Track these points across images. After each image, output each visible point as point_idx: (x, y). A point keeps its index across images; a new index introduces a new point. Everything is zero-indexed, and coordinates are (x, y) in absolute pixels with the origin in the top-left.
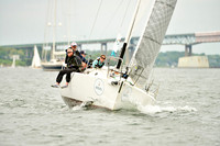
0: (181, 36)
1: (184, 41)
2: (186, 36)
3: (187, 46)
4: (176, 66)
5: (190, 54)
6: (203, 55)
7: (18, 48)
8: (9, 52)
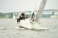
0: (51, 10)
1: (52, 11)
2: (52, 10)
3: (53, 13)
4: (50, 18)
5: (53, 15)
6: (57, 15)
7: (8, 14)
8: (6, 15)
